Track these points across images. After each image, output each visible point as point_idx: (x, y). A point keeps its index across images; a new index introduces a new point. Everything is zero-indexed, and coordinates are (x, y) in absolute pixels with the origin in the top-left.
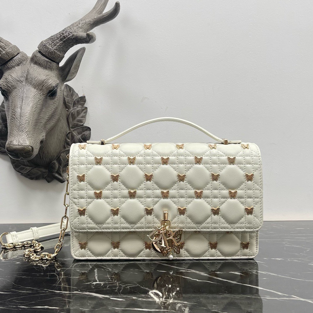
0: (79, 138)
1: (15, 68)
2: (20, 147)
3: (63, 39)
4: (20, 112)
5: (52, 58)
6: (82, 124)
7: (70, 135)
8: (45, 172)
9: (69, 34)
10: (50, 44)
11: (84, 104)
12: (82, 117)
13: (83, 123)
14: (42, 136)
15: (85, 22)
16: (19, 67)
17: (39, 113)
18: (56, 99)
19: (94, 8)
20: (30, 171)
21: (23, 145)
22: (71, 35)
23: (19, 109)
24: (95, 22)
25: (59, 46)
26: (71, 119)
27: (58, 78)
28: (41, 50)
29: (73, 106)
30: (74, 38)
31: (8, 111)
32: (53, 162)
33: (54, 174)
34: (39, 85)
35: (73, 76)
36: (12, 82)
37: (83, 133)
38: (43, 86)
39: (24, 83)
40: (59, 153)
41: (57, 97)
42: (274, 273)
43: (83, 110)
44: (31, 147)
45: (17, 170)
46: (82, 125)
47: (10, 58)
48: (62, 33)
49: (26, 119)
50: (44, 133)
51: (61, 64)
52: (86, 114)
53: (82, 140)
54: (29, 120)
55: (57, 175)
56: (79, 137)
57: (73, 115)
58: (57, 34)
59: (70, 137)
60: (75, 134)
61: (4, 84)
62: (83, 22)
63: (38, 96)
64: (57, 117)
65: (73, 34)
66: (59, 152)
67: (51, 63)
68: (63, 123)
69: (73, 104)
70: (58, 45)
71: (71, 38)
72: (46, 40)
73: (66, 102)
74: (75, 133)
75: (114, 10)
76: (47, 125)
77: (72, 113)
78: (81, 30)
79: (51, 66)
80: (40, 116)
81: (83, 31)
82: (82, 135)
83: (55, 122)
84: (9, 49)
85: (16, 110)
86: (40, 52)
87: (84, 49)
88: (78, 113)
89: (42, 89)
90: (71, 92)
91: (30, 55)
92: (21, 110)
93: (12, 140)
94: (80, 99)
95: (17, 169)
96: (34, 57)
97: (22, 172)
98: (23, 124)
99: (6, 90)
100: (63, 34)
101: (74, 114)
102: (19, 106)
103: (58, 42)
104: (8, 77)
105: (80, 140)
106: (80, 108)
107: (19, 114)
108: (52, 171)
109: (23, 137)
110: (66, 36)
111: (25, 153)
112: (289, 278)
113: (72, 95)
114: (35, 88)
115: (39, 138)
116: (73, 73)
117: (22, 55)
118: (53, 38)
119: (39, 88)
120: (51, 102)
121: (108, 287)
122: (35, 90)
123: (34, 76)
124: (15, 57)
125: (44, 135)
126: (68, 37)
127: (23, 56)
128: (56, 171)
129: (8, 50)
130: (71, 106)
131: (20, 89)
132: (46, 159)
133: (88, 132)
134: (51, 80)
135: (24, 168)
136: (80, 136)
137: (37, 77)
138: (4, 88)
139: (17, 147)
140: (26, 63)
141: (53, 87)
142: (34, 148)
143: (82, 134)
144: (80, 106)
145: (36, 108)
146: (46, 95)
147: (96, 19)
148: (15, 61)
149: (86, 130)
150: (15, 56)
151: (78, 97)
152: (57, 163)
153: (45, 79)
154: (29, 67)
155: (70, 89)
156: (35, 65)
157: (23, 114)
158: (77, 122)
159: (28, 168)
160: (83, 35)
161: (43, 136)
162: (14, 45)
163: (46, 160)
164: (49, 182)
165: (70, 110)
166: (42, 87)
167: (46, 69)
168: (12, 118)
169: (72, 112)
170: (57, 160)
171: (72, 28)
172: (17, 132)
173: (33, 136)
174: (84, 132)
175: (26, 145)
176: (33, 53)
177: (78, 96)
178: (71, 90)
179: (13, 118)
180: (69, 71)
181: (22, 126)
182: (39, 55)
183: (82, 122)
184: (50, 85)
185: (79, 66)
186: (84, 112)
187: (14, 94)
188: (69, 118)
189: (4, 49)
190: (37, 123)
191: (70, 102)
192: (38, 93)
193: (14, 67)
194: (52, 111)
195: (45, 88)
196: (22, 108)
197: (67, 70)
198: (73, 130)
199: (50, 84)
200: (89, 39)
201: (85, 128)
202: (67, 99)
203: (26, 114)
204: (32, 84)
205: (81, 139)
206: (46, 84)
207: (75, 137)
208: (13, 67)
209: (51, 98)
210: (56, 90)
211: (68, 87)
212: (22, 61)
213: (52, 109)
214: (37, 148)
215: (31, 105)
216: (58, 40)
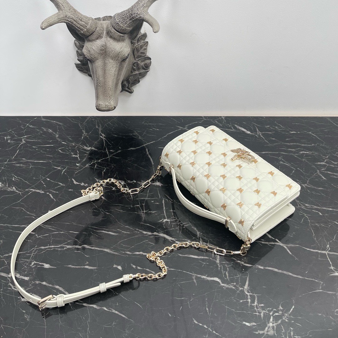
3: (132, 19)
10: (122, 23)
11: (145, 39)
12: (144, 50)
32: (124, 82)
34: (116, 57)
38: (119, 57)
39: (104, 56)
43: (145, 44)
46: (145, 56)
47: (91, 34)
52: (147, 47)
55: (127, 89)
56: (142, 64)
59: (136, 65)
65: (140, 15)
66: (128, 76)
69: (137, 41)
71: (139, 18)
82: (145, 63)
84: (88, 27)
85: (100, 79)
93: (100, 103)
94: (142, 36)
96: (109, 32)
100: (132, 15)
103: (128, 21)
110: (134, 17)
122: (113, 61)
123: (111, 49)
133: (149, 61)
134: (124, 52)
144: (142, 41)
146: (121, 62)
148: (94, 36)
150: (94, 32)
152: (127, 84)
154: (106, 40)
156: (111, 39)
157: (106, 82)
158: (141, 54)
169: (137, 47)
170: (127, 81)
171: (139, 9)
175: (110, 107)
177: (141, 33)
181: (106, 92)
188: (134, 52)
189: (85, 27)
192: (115, 63)
193: (94, 40)
198: (138, 60)
201: (147, 58)
204: (110, 56)
205: (144, 67)
210: (127, 57)
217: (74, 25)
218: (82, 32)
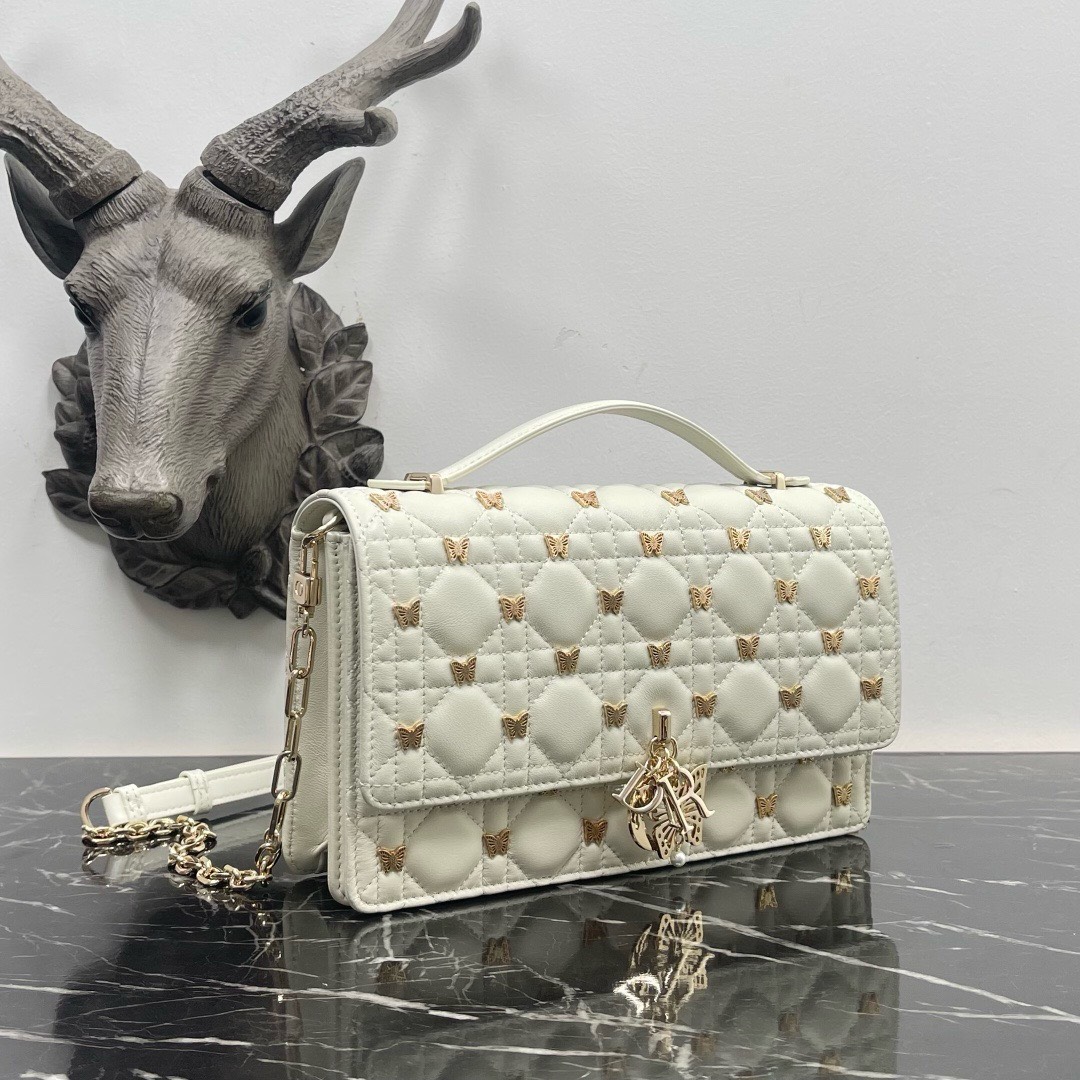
0: (344, 469)
1: (123, 227)
2: (137, 497)
3: (287, 131)
4: (137, 377)
5: (247, 194)
6: (354, 418)
7: (312, 458)
8: (227, 583)
9: (307, 113)
10: (242, 148)
11: (360, 352)
12: (354, 396)
13: (358, 417)
14: (215, 459)
15: (361, 73)
16: (136, 224)
17: (205, 383)
18: (263, 334)
19: (394, 25)
20: (175, 578)
21: (146, 492)
22: (314, 117)
23: (135, 368)
24: (395, 73)
25: (272, 152)
26: (315, 404)
27: (270, 264)
28: (213, 167)
29: (324, 358)
30: (323, 128)
31: (99, 375)
32: (254, 548)
33: (257, 588)
34: (205, 288)
35: (323, 257)
36: (113, 275)
37: (358, 450)
38: (217, 290)
39: (152, 281)
40: (276, 516)
41: (265, 327)
42: (991, 930)
43: (357, 372)
44: (173, 499)
45: (134, 576)
46: (355, 423)
47: (107, 195)
48: (282, 111)
49: (157, 403)
50: (219, 449)
51: (282, 215)
52: (368, 387)
53: (351, 474)
54: (167, 406)
55: (267, 593)
56: (342, 464)
57: (322, 389)
58: (268, 112)
59: (313, 464)
60: (328, 453)
61: (86, 282)
62: (355, 72)
63: (198, 326)
64: (266, 396)
65: (320, 112)
66: (273, 513)
67: (244, 213)
68: (289, 417)
69: (322, 352)
70: (269, 149)
71: (314, 125)
72: (229, 133)
73: (300, 343)
74: (329, 451)
75: (459, 33)
76: (232, 424)
77: (320, 384)
78: (348, 99)
79: (245, 222)
80: (206, 392)
81: (357, 105)
82: (354, 458)
83: (258, 412)
84: (101, 164)
85: (124, 371)
86: (207, 174)
87: (358, 165)
88: (342, 382)
89: (214, 301)
90: (315, 308)
91: (174, 184)
92: (142, 370)
93: (111, 473)
94: (346, 335)
95: (133, 572)
96: (188, 190)
97: (151, 583)
98: (148, 421)
99: (92, 304)
100: (287, 113)
101: (328, 386)
102: (136, 357)
103: (269, 139)
104: (101, 259)
105: (347, 473)
106: (347, 367)
107: (134, 385)
108: (251, 579)
109: (148, 462)
110: (297, 119)
111: (154, 519)
112: (1040, 946)
113: (320, 321)
114: (190, 297)
115: (203, 467)
116: (323, 247)
117: (147, 183)
118: (254, 126)
119: (204, 296)
120: (244, 345)
121: (423, 974)
122: (191, 304)
123: (186, 255)
124: (124, 192)
125: (219, 455)
126: (305, 123)
127: (150, 189)
128: (265, 577)
129: (100, 166)
130: (317, 357)
131: (138, 300)
132: (231, 539)
133: (374, 447)
134: (243, 270)
135: (154, 569)
136: (346, 460)
137: (199, 261)
138: (84, 298)
139: (127, 497)
140: (161, 210)
141: (253, 293)
142: (185, 502)
143: (354, 454)
144: (346, 358)
145: (193, 367)
146: (228, 320)
147: (401, 63)
148: (122, 205)
149: (368, 440)
150: (123, 189)
151: (340, 328)
152: (266, 552)
153: (225, 265)
154: (169, 225)
155: (312, 301)
156: (191, 219)
157: (148, 384)
158: (338, 413)
159: (169, 567)
160: (356, 118)
161: (217, 461)
162: (121, 151)
163: (230, 544)
164: (240, 616)
165: (315, 371)
166: (215, 293)
167: (230, 231)
168: (111, 398)
169: (320, 377)
170: (267, 541)
171: (317, 93)
172: (127, 446)
173: (181, 459)
174: (360, 445)
175: (157, 490)
176: (186, 178)
177: (341, 324)
178: (318, 304)
179: (114, 399)
180: (308, 238)
181: (144, 425)
182: (205, 184)
183: (353, 414)
184: (241, 286)
185: (342, 223)
186: (360, 377)
187: (117, 316)
188: (308, 399)
189: (85, 162)
190: (194, 415)
191: (314, 345)
192: (202, 314)
193: (118, 224)
194: (247, 375)
195: (226, 296)
196: (143, 365)
197: (301, 235)
198: (324, 442)
199: (240, 282)
200: (374, 130)
201: (365, 434)
202: (301, 334)
203: (159, 386)
204: (180, 283)
205: (350, 471)
206: (228, 284)
207: (331, 465)
208: (115, 225)
209: (247, 330)
210: (260, 303)
211: (305, 291)
212: (146, 204)
213: (247, 369)
214: (196, 502)
215: (176, 354)
216: (270, 134)
217: (40, 152)
218: (71, 185)
